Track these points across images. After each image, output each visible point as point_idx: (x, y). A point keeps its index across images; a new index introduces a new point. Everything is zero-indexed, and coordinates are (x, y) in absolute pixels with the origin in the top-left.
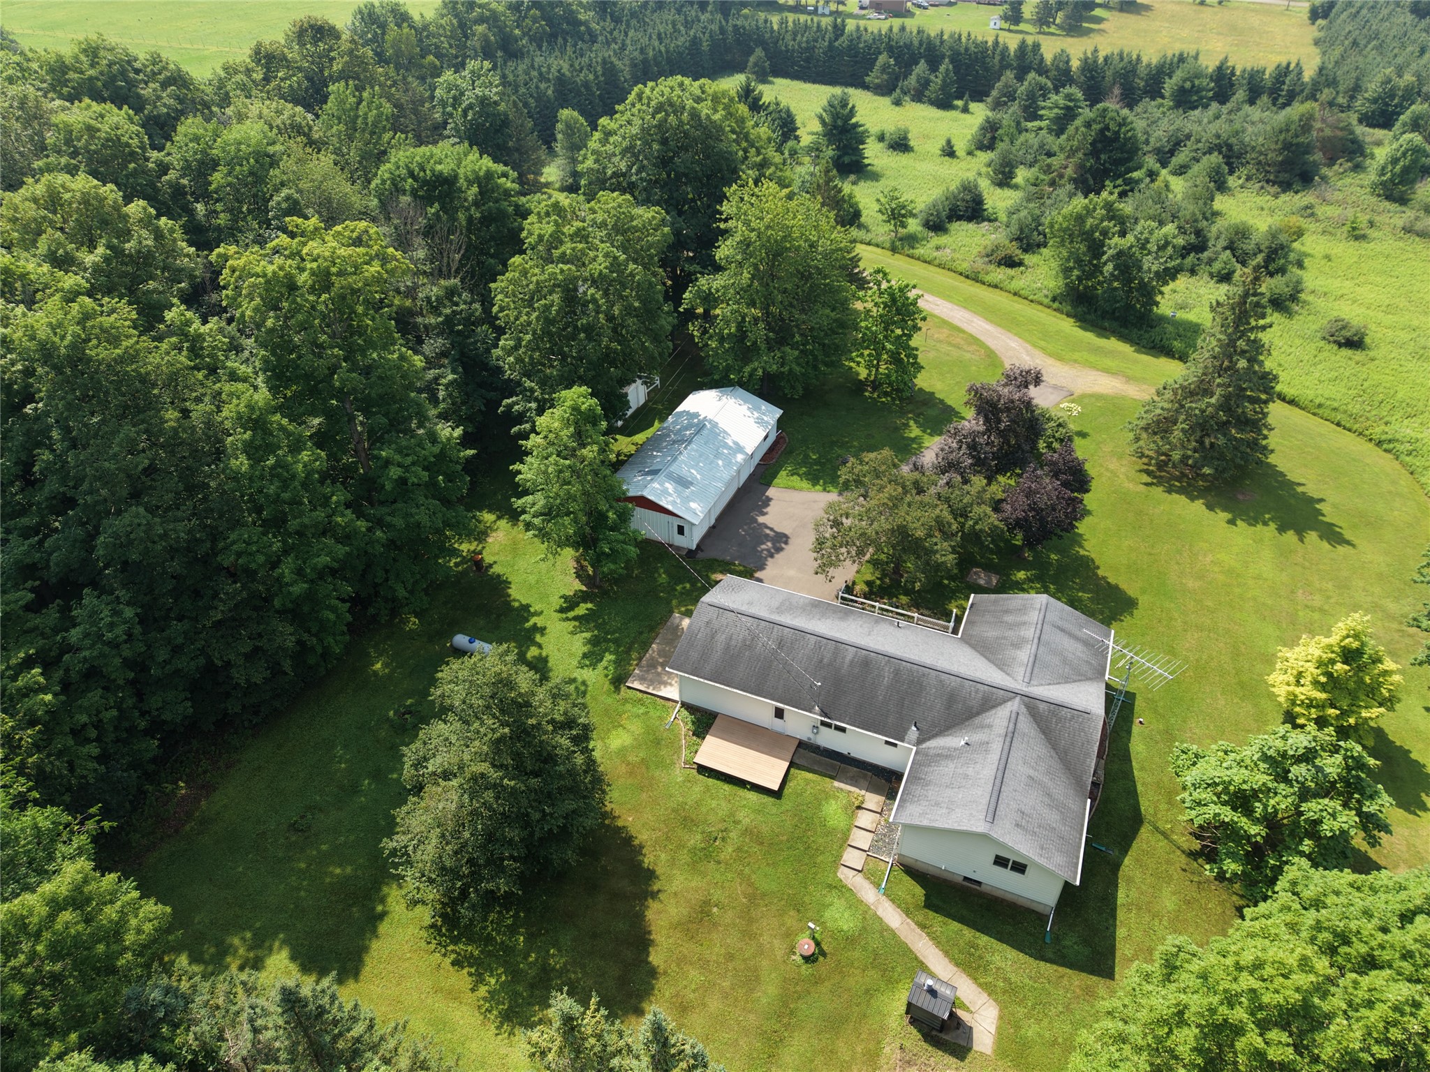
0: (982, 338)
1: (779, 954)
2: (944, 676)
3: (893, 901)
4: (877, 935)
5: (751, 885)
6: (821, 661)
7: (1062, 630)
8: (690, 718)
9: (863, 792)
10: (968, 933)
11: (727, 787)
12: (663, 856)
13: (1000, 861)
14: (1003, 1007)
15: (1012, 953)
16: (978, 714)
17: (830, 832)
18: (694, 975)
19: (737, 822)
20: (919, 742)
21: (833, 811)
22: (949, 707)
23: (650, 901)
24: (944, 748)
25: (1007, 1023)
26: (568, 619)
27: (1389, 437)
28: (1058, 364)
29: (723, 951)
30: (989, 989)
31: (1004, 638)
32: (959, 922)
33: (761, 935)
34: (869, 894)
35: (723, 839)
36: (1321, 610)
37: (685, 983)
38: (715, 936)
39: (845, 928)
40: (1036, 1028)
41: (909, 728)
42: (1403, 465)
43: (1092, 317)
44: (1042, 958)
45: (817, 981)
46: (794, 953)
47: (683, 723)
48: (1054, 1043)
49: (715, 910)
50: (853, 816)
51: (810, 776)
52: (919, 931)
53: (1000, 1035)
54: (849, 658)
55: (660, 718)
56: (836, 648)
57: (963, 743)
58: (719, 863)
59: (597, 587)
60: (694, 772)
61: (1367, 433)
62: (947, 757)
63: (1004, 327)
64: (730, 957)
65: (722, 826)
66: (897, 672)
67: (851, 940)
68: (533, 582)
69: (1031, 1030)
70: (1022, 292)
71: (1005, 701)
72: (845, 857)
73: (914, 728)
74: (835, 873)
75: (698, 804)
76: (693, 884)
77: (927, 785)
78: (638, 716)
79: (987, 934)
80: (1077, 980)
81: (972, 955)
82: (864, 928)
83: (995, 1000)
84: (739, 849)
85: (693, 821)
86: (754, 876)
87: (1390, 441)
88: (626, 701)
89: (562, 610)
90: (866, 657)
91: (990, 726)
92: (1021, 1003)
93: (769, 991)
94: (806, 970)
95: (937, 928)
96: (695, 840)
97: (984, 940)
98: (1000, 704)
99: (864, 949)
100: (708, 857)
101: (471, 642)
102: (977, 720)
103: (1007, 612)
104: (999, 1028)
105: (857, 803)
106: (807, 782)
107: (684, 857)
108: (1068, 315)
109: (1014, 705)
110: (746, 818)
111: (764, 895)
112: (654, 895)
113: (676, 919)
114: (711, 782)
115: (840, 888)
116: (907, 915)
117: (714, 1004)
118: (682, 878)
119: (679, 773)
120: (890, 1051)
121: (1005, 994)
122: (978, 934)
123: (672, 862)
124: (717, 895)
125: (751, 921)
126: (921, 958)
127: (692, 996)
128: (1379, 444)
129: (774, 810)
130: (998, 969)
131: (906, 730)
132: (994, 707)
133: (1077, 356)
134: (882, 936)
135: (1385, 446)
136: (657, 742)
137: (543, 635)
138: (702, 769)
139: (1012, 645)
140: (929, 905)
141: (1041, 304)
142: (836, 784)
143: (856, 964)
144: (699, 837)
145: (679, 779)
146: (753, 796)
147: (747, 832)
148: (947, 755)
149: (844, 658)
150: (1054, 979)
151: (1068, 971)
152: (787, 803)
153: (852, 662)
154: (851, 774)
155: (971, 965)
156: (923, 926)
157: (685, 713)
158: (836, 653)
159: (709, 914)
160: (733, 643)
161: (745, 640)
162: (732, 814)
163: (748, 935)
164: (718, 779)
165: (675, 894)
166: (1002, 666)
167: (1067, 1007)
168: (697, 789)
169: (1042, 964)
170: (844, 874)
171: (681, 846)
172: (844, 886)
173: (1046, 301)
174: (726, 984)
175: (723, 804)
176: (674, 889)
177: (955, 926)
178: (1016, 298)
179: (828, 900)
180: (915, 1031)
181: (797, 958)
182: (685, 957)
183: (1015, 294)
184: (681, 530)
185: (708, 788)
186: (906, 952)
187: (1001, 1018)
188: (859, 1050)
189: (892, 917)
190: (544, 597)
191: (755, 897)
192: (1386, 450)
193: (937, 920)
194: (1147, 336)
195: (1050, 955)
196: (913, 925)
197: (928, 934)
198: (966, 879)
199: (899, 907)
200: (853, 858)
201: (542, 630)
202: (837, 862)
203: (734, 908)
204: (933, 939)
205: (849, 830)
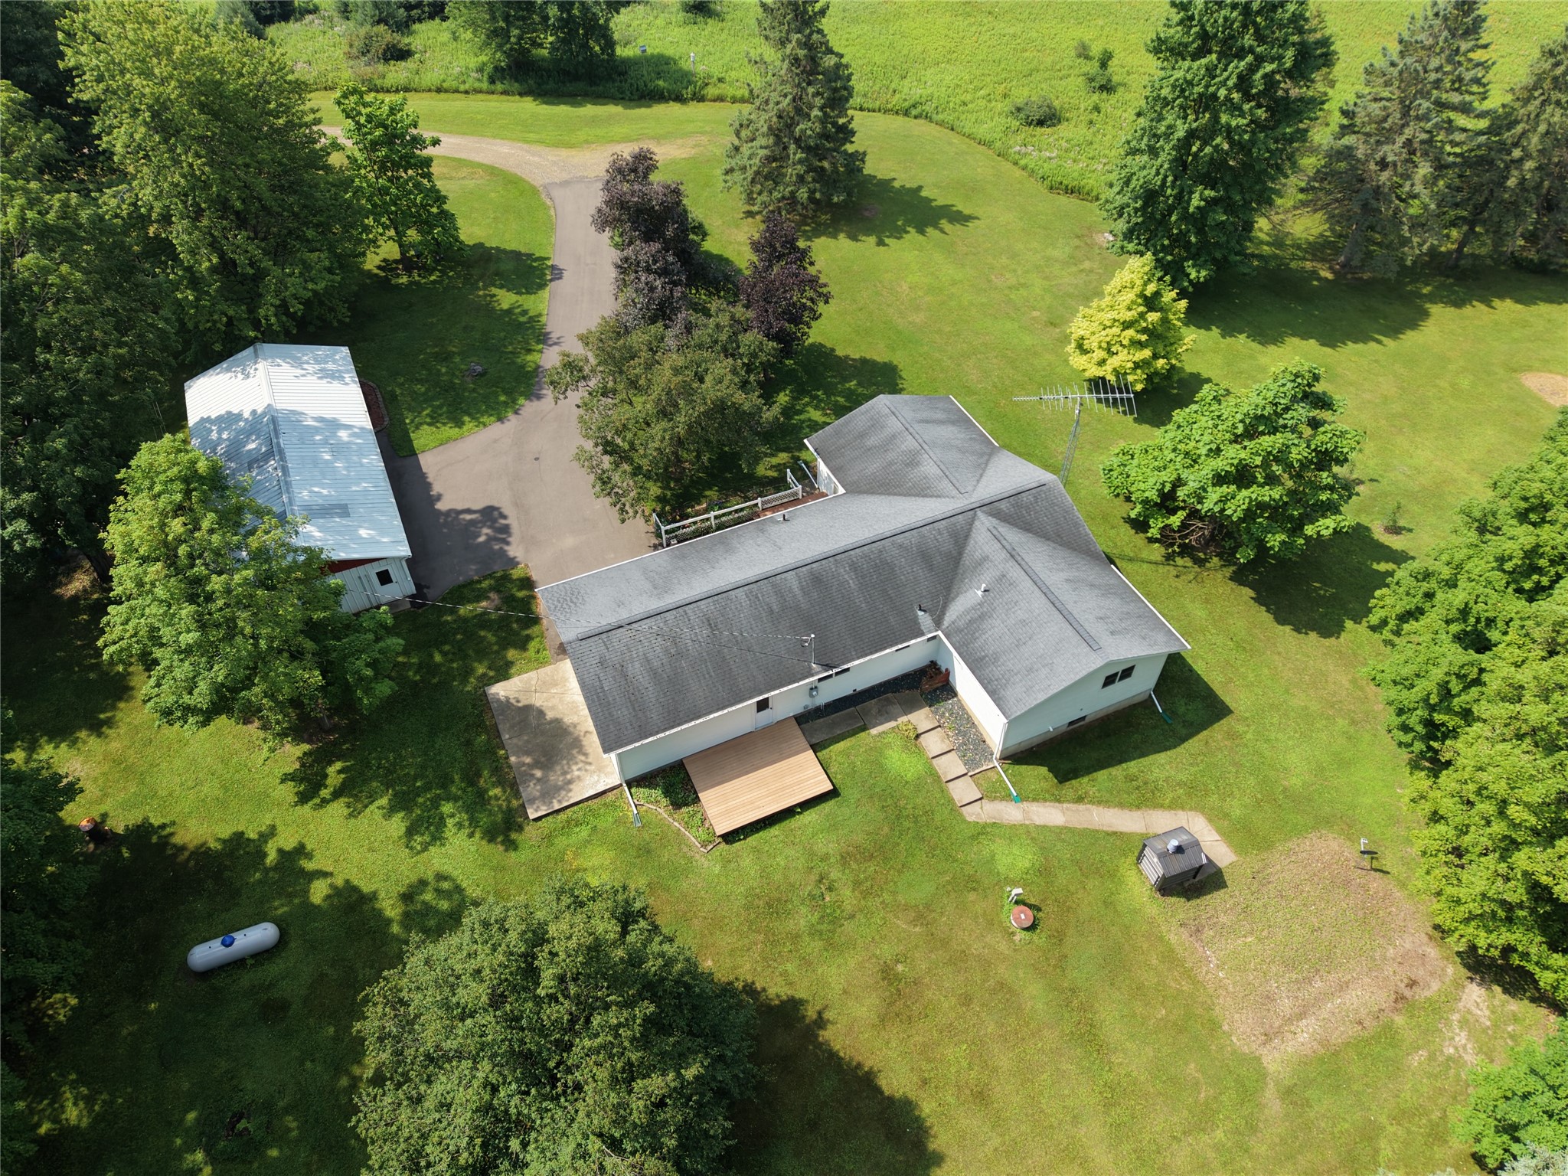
0: (463, 156)
1: (1003, 947)
2: (899, 539)
3: (1034, 800)
4: (1059, 846)
5: (906, 908)
6: (772, 612)
7: (927, 422)
8: (657, 793)
9: (904, 719)
10: (1117, 771)
11: (775, 831)
12: (789, 967)
13: (1110, 680)
14: (1199, 809)
15: (1162, 757)
16: (960, 554)
17: (918, 785)
18: (955, 1054)
19: (825, 858)
20: (938, 623)
21: (899, 761)
22: (931, 568)
23: (821, 1033)
24: (968, 611)
25: (1216, 817)
26: (325, 802)
27: (912, 102)
28: (573, 152)
29: (954, 1000)
30: (1175, 805)
31: (890, 464)
32: (1103, 768)
33: (969, 947)
34: (1011, 813)
35: (830, 889)
36: (1023, 285)
37: (953, 1070)
38: (929, 994)
39: (1028, 864)
40: (1235, 803)
41: (916, 617)
42: (940, 124)
43: (551, 85)
44: (1184, 740)
45: (1059, 937)
46: (1013, 934)
47: (653, 804)
48: (1258, 802)
49: (900, 968)
50: (920, 751)
51: (841, 746)
52: (1081, 807)
53: (1226, 835)
54: (795, 586)
55: (618, 822)
56: (774, 586)
57: (980, 593)
58: (852, 917)
59: (329, 732)
60: (723, 845)
61: (889, 106)
62: (982, 617)
63: (472, 134)
64: (966, 1000)
65: (814, 877)
66: (854, 567)
67: (1044, 871)
68: (218, 792)
69: (1236, 809)
70: (445, 85)
71: (971, 524)
72: (956, 797)
73: (921, 613)
74: (964, 821)
75: (765, 874)
76: (852, 963)
77: (996, 659)
78: (588, 842)
79: (1130, 760)
80: (1216, 733)
81: (1138, 788)
82: (1042, 849)
83: (1191, 809)
84: (857, 884)
85: (779, 900)
86: (900, 898)
87: (914, 106)
88: (548, 839)
89: (303, 798)
90: (811, 572)
91: (986, 559)
92: (1207, 792)
93: (1034, 994)
94: (1039, 938)
95: (1092, 791)
96: (803, 918)
97: (1133, 766)
98: (970, 530)
99: (1064, 868)
100: (835, 921)
101: (227, 944)
102: (966, 560)
103: (862, 435)
104: (1219, 831)
105: (912, 735)
106: (846, 753)
107: (813, 947)
108: (521, 94)
109: (984, 522)
110: (828, 845)
111: (927, 906)
112: (821, 1022)
113: (873, 1016)
114: (753, 840)
115: (983, 831)
116: (1059, 801)
117: (1004, 1061)
118: (834, 970)
119: (709, 864)
120: (1176, 937)
121: (1192, 796)
122: (1124, 765)
123: (806, 963)
124: (887, 951)
125: (945, 943)
126: (1111, 829)
127: (973, 1074)
128: (906, 113)
129: (847, 812)
130: (1166, 780)
131: (915, 621)
132: (967, 537)
133: (582, 135)
134: (1064, 841)
135: (914, 112)
136: (645, 851)
137: (309, 856)
138: (730, 837)
139: (907, 465)
140: (1064, 775)
141: (480, 92)
142: (874, 731)
143: (1072, 888)
144: (804, 910)
145: (717, 869)
146: (810, 816)
147: (844, 859)
148: (980, 617)
149: (790, 590)
150: (1205, 750)
151: (1205, 733)
152: (849, 793)
153: (802, 589)
154: (874, 711)
155: (1145, 798)
156: (1080, 800)
157: (642, 792)
158: (778, 592)
159: (898, 978)
160: (656, 664)
161: (666, 651)
162: (811, 854)
163: (959, 960)
164: (758, 831)
165: (845, 992)
166: (922, 490)
167: (1235, 764)
168: (747, 861)
169: (1186, 745)
170: (972, 814)
171: (796, 937)
172: (985, 826)
173: (485, 85)
174: (991, 1028)
175: (790, 852)
176: (838, 988)
177: (1102, 775)
178: (443, 95)
179: (986, 853)
180: (1173, 899)
181: (1020, 936)
182: (924, 1045)
183: (439, 90)
184: (384, 578)
185: (756, 850)
186: (1093, 836)
187: (1210, 820)
188: (1155, 962)
189: (1050, 815)
190: (261, 800)
191: (922, 915)
192: (916, 117)
193: (1083, 784)
194: (626, 86)
195: (1184, 732)
196: (1073, 806)
197: (1092, 803)
198: (1071, 723)
199: (1045, 800)
200: (963, 791)
201: (300, 850)
202: (954, 809)
203: (917, 946)
204: (1099, 803)
205: (931, 767)
